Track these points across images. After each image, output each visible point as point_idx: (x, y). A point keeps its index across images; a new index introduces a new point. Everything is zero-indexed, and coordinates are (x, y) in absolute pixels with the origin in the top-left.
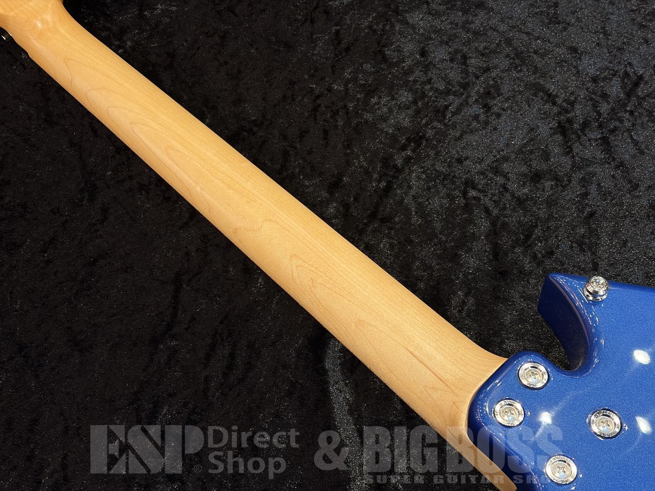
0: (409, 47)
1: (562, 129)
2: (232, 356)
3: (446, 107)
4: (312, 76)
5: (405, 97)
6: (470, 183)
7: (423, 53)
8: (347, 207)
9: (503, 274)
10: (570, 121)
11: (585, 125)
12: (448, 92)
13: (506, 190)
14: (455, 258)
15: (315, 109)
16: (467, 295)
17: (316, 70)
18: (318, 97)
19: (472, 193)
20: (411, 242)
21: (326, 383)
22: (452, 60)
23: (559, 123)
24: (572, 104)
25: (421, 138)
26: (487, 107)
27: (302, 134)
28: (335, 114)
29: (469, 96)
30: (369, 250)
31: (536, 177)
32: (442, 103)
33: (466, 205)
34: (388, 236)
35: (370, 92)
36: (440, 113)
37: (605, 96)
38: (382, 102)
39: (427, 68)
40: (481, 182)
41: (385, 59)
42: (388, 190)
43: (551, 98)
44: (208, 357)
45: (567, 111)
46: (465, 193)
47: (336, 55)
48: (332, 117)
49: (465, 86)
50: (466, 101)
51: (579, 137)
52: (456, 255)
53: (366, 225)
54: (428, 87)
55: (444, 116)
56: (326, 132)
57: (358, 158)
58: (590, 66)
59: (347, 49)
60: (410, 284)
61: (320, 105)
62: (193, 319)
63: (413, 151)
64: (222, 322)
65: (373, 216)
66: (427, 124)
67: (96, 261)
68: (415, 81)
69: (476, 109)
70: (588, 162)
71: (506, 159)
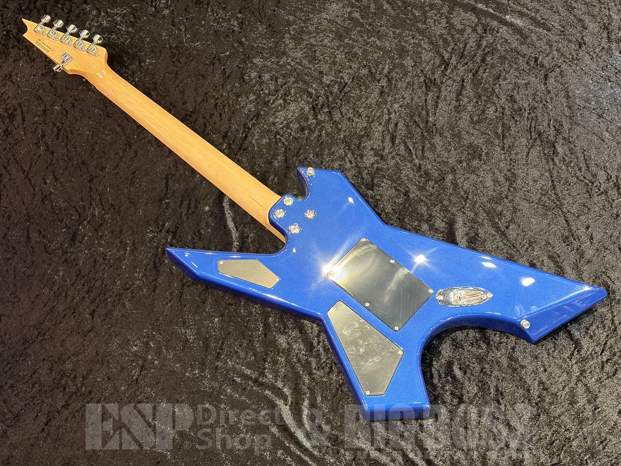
0: (254, 74)
1: (314, 109)
2: (189, 204)
3: (269, 101)
4: (214, 90)
5: (252, 97)
6: (277, 133)
7: (260, 77)
8: (230, 145)
9: (288, 168)
10: (317, 105)
11: (322, 106)
12: (269, 94)
13: (291, 135)
14: (271, 163)
15: (216, 105)
16: (275, 176)
17: (216, 87)
18: (217, 99)
19: (278, 137)
20: (254, 158)
21: (224, 211)
22: (271, 80)
23: (313, 106)
24: (318, 97)
25: (259, 115)
26: (285, 100)
27: (212, 115)
28: (224, 106)
29: (278, 96)
30: (239, 163)
31: (302, 129)
32: (267, 99)
33: (276, 142)
34: (246, 155)
35: (238, 96)
36: (266, 103)
37: (331, 93)
38: (242, 100)
39: (261, 83)
40: (281, 132)
41: (244, 80)
42: (246, 137)
43: (310, 95)
44: (181, 205)
45: (316, 101)
46: (275, 137)
47: (224, 80)
48: (223, 108)
49: (276, 91)
50: (277, 98)
51: (320, 111)
52: (271, 162)
53: (238, 152)
54: (261, 92)
55: (268, 105)
56: (221, 114)
57: (234, 125)
58: (326, 80)
59: (228, 77)
60: (253, 174)
61: (218, 103)
62: (174, 191)
63: (256, 121)
64: (185, 192)
65: (240, 148)
66: (261, 109)
67: (135, 172)
68: (256, 90)
69: (281, 101)
70: (323, 122)
71: (291, 122)
